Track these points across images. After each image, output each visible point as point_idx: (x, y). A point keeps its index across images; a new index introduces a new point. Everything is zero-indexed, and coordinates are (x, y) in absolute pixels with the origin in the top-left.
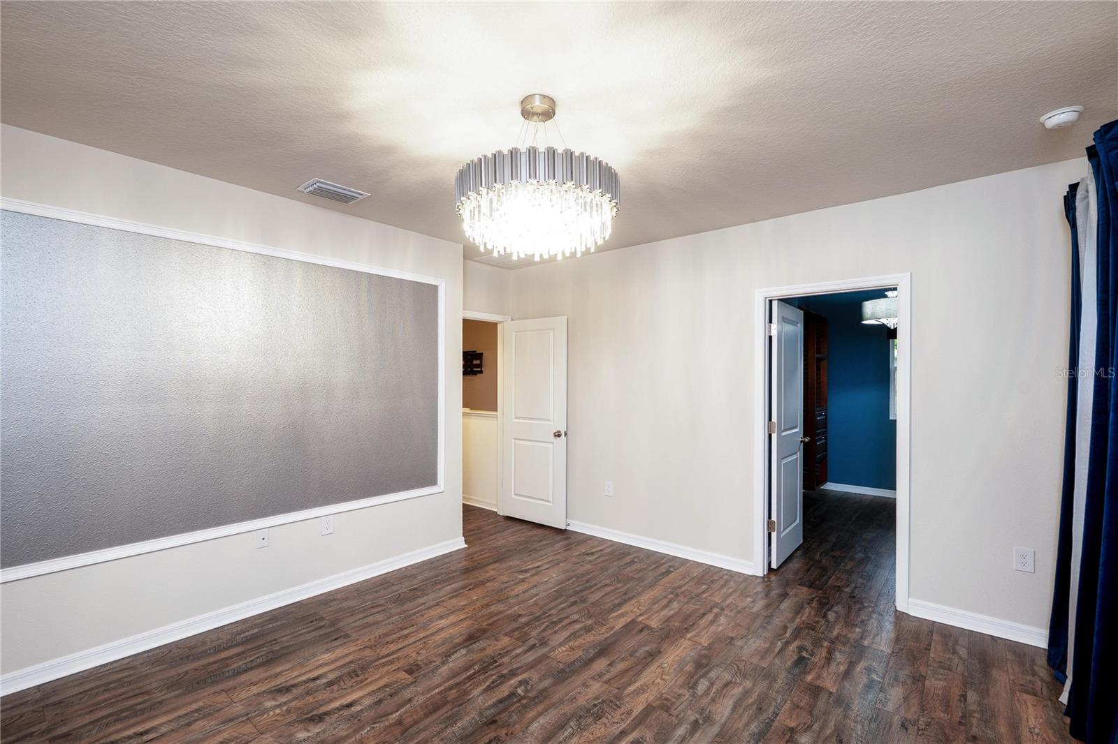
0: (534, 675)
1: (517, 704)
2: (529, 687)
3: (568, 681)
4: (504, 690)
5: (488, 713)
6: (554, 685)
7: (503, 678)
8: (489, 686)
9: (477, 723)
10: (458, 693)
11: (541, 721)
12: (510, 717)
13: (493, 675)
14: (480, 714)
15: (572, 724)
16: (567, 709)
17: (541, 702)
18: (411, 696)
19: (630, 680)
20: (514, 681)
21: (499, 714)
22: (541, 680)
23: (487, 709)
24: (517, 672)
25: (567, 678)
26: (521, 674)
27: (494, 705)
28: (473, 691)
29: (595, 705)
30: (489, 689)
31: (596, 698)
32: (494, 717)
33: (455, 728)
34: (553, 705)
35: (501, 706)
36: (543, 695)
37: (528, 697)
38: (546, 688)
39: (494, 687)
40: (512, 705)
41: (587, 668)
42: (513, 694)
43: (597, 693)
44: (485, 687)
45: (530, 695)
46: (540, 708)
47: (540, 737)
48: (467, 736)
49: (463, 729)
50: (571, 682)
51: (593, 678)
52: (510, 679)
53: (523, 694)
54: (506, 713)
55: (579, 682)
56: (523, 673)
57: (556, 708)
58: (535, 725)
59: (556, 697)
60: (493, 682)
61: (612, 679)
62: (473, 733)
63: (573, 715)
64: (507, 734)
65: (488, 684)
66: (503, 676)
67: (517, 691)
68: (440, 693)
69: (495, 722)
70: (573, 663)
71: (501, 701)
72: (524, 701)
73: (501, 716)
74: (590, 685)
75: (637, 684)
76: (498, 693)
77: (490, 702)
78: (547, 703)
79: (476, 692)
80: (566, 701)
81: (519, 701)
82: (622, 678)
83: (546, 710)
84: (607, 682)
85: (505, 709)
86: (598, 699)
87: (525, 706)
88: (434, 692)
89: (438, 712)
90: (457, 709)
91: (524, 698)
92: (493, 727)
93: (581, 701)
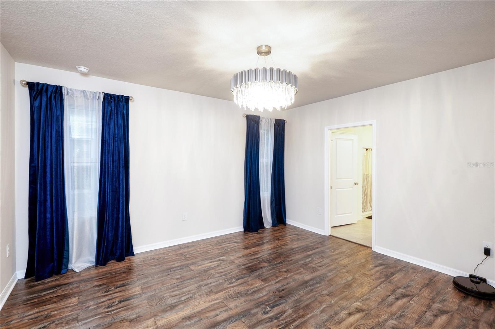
0: (260, 316)
1: (270, 302)
2: (264, 310)
3: (244, 310)
4: (276, 310)
5: (283, 301)
6: (251, 309)
7: (276, 317)
8: (284, 314)
9: (287, 298)
10: (298, 312)
11: (262, 295)
12: (274, 298)
13: (282, 320)
14: (286, 301)
15: (250, 292)
16: (250, 298)
17: (260, 302)
18: (322, 314)
19: (214, 305)
20: (271, 314)
21: (278, 300)
22: (257, 313)
23: (284, 303)
24: (269, 320)
25: (244, 312)
26: (267, 318)
27: (281, 304)
28: (292, 312)
29: (237, 297)
30: (283, 312)
31: (235, 300)
32: (280, 299)
33: (296, 297)
34: (255, 300)
35: (277, 303)
36: (258, 305)
37: (265, 305)
38: (256, 308)
39: (281, 313)
40: (273, 303)
41: (231, 316)
42: (272, 307)
43: (234, 302)
44: (286, 314)
45: (264, 306)
46: (261, 300)
47: (263, 290)
48: (291, 294)
49: (293, 297)
50: (242, 309)
51: (231, 309)
52: (273, 316)
53: (267, 307)
54: (275, 300)
55: (239, 308)
56: (266, 318)
57: (254, 299)
58: (264, 294)
59: (253, 303)
60: (282, 315)
61: (222, 308)
62: (289, 295)
63: (249, 295)
64: (276, 292)
65: (284, 315)
66: (277, 319)
67: (270, 309)
68: (308, 314)
69: (280, 297)
70: (236, 320)
71: (277, 305)
72: (267, 303)
73: (277, 299)
74: (234, 306)
75: (213, 303)
76: (279, 309)
77: (282, 305)
78: (257, 301)
79: (289, 312)
80: (249, 301)
81: (269, 304)
82: (217, 307)
83: (259, 298)
84: (226, 306)
85: (275, 301)
86: (234, 300)
87: (267, 301)
88: (311, 314)
89: (305, 305)
90: (297, 305)
91: (267, 305)
92: (281, 296)
93: (242, 299)
